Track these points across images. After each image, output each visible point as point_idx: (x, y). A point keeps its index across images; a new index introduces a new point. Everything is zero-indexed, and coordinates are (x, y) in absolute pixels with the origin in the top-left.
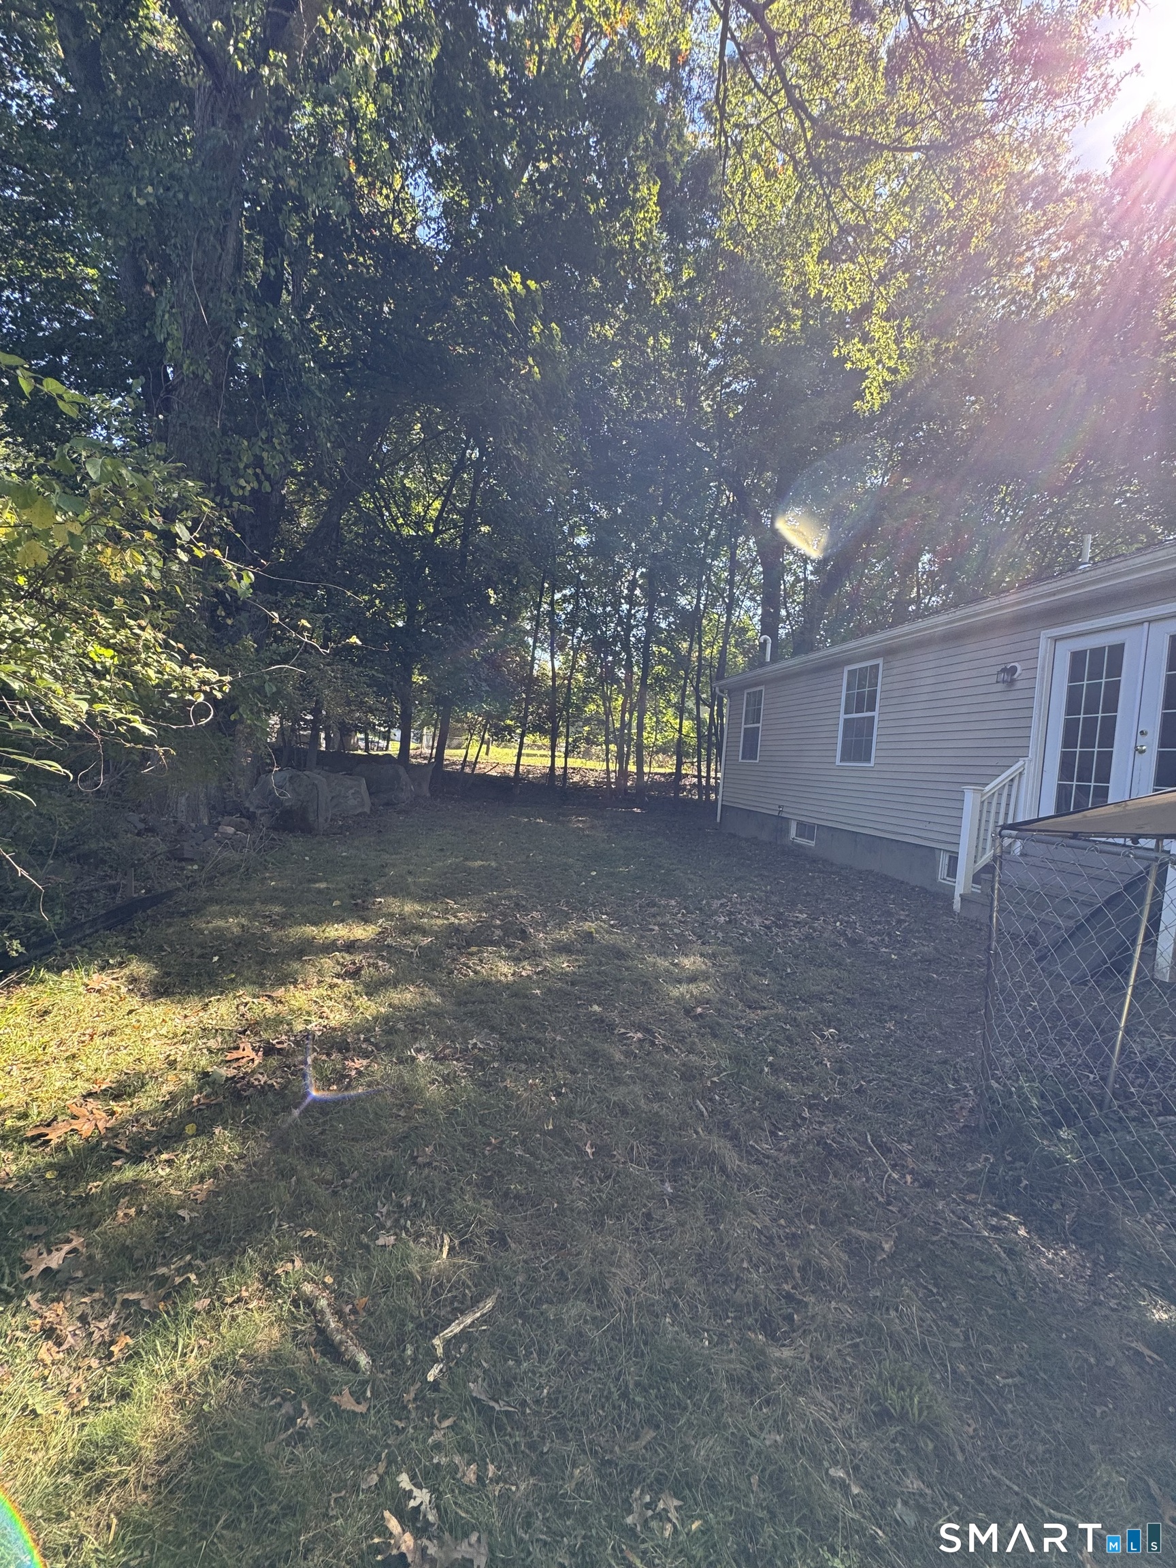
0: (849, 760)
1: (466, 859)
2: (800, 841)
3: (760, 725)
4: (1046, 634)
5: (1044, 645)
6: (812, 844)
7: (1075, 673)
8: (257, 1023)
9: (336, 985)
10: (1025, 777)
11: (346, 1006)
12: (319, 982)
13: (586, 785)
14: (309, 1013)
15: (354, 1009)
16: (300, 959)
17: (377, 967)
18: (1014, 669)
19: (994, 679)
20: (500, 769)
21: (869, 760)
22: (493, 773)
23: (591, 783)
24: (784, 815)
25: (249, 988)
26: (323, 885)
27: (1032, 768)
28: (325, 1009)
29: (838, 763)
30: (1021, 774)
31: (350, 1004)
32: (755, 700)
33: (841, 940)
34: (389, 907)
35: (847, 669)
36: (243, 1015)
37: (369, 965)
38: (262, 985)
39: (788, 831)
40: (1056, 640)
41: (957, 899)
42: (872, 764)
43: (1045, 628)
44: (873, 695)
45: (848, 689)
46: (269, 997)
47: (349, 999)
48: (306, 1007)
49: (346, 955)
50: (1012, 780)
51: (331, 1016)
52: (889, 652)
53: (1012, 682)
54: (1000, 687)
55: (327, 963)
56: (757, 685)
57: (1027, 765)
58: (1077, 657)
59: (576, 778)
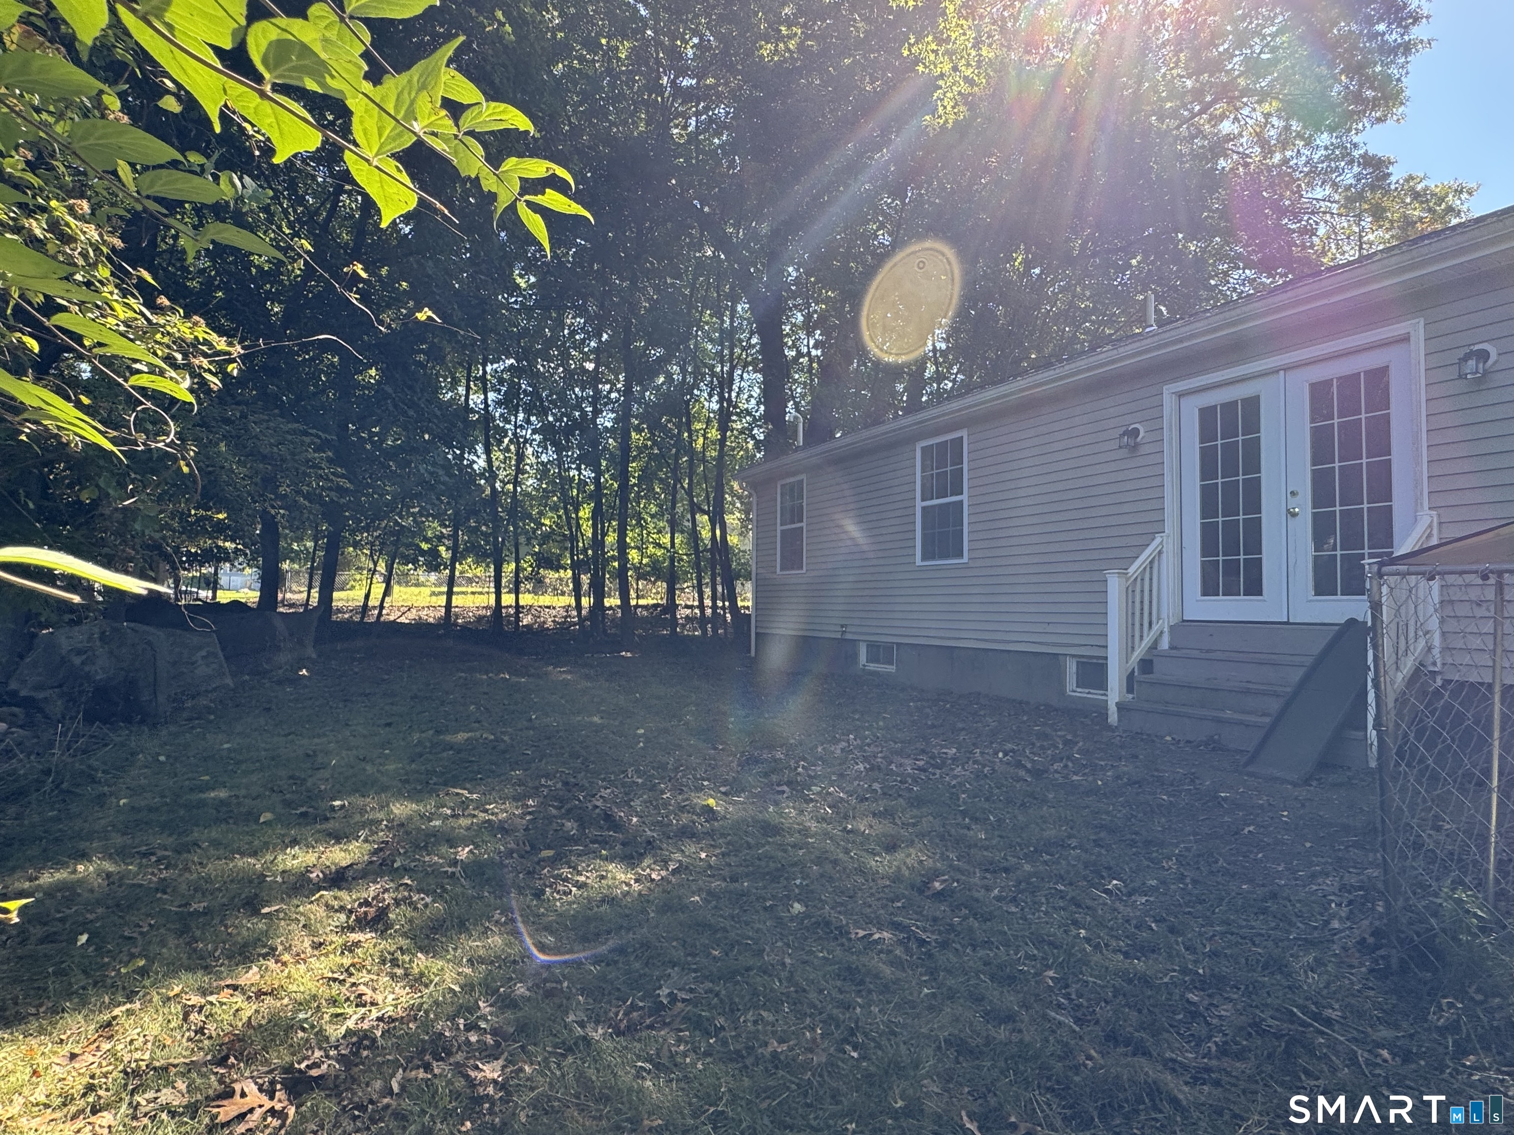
0: (933, 558)
1: (438, 732)
2: (872, 667)
3: (804, 524)
4: (1168, 391)
5: (1168, 401)
6: (892, 669)
7: (1207, 433)
8: (240, 1039)
9: (357, 944)
10: (1164, 556)
11: (393, 976)
12: (318, 946)
13: (542, 629)
14: (333, 1002)
15: (418, 981)
16: (256, 912)
17: (413, 905)
18: (1136, 432)
19: (1115, 444)
20: (412, 615)
21: (960, 555)
22: (403, 620)
23: (549, 624)
24: (849, 636)
25: (188, 978)
26: (223, 794)
27: (1171, 546)
28: (362, 989)
29: (919, 562)
30: (1160, 553)
31: (399, 972)
32: (795, 491)
33: (1022, 773)
34: (363, 811)
35: (919, 446)
36: (200, 1031)
37: (397, 902)
38: (207, 969)
39: (855, 656)
40: (1180, 395)
41: (1112, 708)
42: (965, 560)
43: (1166, 382)
44: (958, 475)
45: (923, 471)
46: (235, 988)
47: (395, 963)
48: (324, 991)
49: (343, 894)
50: (1151, 562)
51: (379, 998)
52: (971, 421)
53: (1134, 448)
54: (1123, 453)
55: (314, 910)
56: (794, 474)
57: (1166, 541)
58: (1207, 414)
59: (526, 620)
